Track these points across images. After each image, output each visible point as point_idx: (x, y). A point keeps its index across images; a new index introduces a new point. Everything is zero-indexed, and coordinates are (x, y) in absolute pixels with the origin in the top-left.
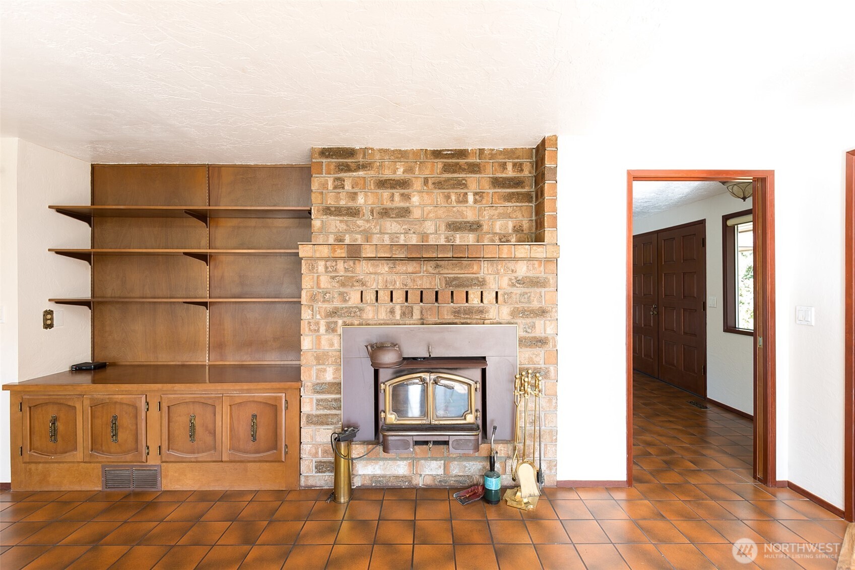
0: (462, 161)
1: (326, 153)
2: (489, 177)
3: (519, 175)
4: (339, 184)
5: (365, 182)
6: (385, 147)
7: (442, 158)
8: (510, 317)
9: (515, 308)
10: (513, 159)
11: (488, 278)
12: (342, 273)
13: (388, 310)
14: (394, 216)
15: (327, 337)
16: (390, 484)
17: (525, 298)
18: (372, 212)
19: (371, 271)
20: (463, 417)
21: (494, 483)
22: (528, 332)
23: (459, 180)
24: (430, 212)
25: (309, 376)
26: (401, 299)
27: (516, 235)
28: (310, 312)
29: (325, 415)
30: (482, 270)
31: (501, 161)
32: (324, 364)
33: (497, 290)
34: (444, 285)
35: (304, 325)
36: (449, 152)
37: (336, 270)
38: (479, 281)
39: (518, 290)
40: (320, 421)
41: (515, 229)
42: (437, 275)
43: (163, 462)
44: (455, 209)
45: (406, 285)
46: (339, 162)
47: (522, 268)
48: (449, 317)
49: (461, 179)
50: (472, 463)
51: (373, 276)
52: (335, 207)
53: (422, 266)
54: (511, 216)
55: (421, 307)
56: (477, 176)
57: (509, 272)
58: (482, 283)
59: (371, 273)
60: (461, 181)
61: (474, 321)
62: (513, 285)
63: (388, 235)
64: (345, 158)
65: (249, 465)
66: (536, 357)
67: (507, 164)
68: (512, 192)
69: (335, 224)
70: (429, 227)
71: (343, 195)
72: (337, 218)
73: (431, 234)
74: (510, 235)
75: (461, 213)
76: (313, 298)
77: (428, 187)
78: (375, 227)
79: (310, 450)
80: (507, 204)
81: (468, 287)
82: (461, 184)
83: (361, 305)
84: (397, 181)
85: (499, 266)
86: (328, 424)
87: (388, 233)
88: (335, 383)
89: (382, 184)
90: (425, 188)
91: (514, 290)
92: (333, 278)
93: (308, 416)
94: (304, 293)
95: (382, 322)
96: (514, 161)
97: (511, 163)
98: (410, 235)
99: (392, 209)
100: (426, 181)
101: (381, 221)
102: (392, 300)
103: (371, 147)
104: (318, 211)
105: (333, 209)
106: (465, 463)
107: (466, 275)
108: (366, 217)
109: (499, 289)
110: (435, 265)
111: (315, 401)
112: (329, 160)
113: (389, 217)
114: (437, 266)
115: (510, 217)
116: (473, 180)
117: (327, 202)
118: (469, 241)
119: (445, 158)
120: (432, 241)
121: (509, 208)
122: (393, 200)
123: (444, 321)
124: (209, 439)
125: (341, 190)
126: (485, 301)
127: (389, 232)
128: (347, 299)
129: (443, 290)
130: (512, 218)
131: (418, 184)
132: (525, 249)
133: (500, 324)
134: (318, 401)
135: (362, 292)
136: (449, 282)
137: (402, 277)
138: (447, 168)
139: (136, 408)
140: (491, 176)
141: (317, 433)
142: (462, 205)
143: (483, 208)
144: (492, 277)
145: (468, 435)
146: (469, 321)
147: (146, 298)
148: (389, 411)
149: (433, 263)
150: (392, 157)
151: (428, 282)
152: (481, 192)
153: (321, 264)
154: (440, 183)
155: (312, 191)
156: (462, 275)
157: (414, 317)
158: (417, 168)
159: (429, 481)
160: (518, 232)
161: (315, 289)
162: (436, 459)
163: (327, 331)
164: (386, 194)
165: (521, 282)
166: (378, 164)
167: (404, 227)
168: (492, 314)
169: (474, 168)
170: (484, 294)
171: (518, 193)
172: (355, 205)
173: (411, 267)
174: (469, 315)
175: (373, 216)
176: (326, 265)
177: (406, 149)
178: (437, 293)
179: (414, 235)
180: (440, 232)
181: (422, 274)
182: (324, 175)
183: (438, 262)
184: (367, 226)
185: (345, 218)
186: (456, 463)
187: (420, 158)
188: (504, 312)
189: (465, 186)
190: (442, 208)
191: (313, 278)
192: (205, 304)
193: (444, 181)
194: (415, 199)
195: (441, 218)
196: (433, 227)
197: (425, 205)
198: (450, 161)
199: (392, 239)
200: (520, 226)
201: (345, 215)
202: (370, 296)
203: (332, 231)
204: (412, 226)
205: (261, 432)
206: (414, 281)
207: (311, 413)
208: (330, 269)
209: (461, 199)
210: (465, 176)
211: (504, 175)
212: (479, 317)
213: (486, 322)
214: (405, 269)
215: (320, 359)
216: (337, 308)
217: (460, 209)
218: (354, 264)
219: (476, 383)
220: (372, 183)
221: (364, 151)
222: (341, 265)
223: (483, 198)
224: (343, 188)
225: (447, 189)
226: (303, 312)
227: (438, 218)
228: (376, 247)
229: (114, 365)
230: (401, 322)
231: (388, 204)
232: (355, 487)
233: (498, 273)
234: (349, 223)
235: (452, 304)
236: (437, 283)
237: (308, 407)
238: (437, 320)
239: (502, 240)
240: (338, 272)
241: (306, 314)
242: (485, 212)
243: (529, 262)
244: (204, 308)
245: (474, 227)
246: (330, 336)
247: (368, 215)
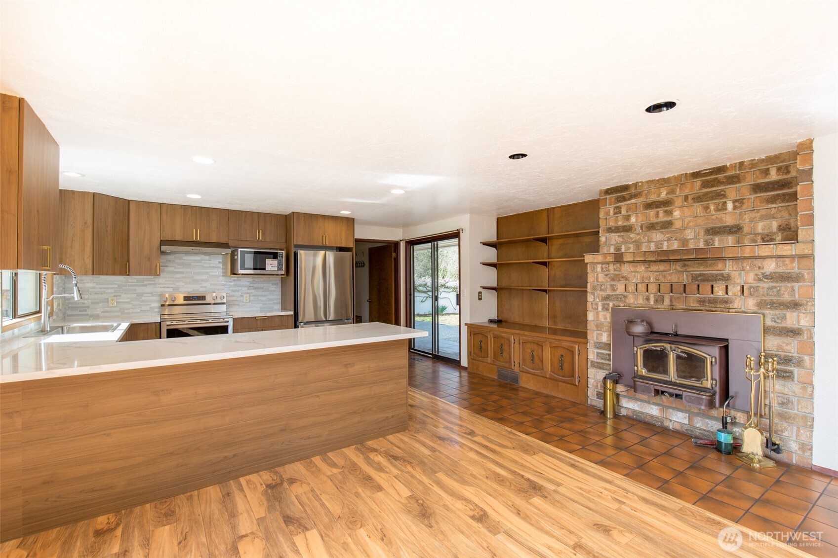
0: (720, 176)
1: (608, 192)
2: (750, 185)
3: (785, 177)
4: (618, 211)
5: (636, 207)
6: (651, 179)
7: (701, 177)
8: (756, 307)
9: (762, 300)
10: (777, 163)
11: (733, 274)
12: (612, 272)
13: (645, 298)
14: (659, 228)
15: (603, 313)
16: (646, 420)
17: (773, 292)
18: (642, 227)
19: (632, 270)
20: (700, 382)
21: (723, 437)
22: (778, 323)
23: (718, 193)
24: (690, 222)
25: (592, 337)
26: (655, 290)
27: (782, 234)
28: (592, 297)
29: (602, 363)
30: (727, 267)
31: (763, 168)
32: (601, 331)
33: (743, 284)
34: (690, 280)
35: (589, 305)
36: (707, 171)
37: (608, 270)
38: (723, 277)
39: (766, 284)
40: (599, 366)
41: (781, 228)
42: (685, 273)
43: (521, 371)
44: (713, 217)
45: (658, 280)
46: (617, 196)
47: (771, 265)
48: (695, 305)
49: (719, 191)
50: (715, 423)
51: (633, 274)
52: (615, 227)
53: (672, 266)
54: (775, 216)
55: (671, 296)
56: (737, 185)
57: (755, 269)
58: (727, 278)
59: (632, 272)
60: (720, 192)
61: (719, 309)
62: (760, 280)
63: (654, 243)
64: (622, 192)
65: (560, 383)
66: (787, 345)
67: (771, 169)
68: (777, 194)
69: (615, 238)
70: (689, 234)
71: (620, 217)
72: (616, 234)
73: (691, 239)
74: (775, 234)
75: (720, 220)
76: (594, 288)
77: (688, 202)
78: (644, 237)
79: (593, 383)
80: (770, 206)
81: (712, 281)
82: (721, 195)
83: (625, 294)
84: (661, 202)
85: (745, 265)
86: (604, 369)
87: (654, 242)
88: (608, 344)
89: (649, 206)
90: (686, 203)
91: (761, 284)
92: (606, 275)
93: (592, 362)
94: (589, 285)
95: (640, 306)
96: (779, 165)
97: (775, 168)
98: (672, 242)
99: (657, 223)
100: (686, 198)
101: (648, 233)
102: (648, 291)
103: (640, 181)
104: (604, 231)
105: (613, 228)
106: (707, 421)
107: (711, 272)
108: (637, 231)
109: (744, 283)
110: (682, 265)
111: (596, 353)
112: (611, 196)
113: (655, 229)
114: (684, 266)
115: (774, 218)
116: (732, 191)
117: (609, 224)
118: (728, 243)
119: (704, 177)
120: (692, 246)
121: (773, 209)
122: (658, 217)
123: (690, 308)
124: (540, 364)
125: (619, 215)
126: (730, 293)
127: (655, 240)
128: (616, 289)
129: (690, 283)
130: (778, 218)
131: (679, 202)
132: (769, 248)
133: (746, 313)
134: (598, 353)
135: (626, 284)
136: (695, 278)
137: (655, 274)
138: (705, 185)
139: (510, 342)
140: (753, 183)
141: (597, 374)
142: (721, 213)
143: (743, 212)
144: (737, 273)
145: (698, 394)
146: (713, 309)
147: (519, 286)
148: (641, 366)
149: (680, 263)
150: (658, 185)
151: (677, 277)
152: (741, 199)
153: (599, 266)
154: (699, 197)
155: (600, 218)
156: (707, 272)
157: (665, 303)
158: (678, 190)
159: (677, 427)
160: (783, 230)
161: (596, 283)
162: (682, 411)
163: (602, 309)
164: (652, 213)
165: (770, 277)
166: (646, 192)
167: (667, 236)
168: (737, 304)
169: (733, 180)
170: (729, 287)
171: (784, 195)
172: (629, 224)
173: (662, 267)
174: (713, 304)
175: (642, 230)
176: (602, 267)
177: (668, 176)
178: (685, 285)
179: (675, 241)
180: (700, 237)
181: (671, 272)
182: (608, 206)
183: (685, 262)
184: (638, 237)
185: (622, 234)
186: (699, 418)
187: (681, 181)
188: (750, 303)
189: (724, 196)
190: (701, 218)
191: (594, 275)
192: (545, 291)
193: (703, 195)
194: (677, 214)
195: (700, 226)
196: (693, 234)
197: (686, 217)
198: (709, 177)
199: (656, 246)
200: (787, 225)
201: (621, 232)
202: (631, 288)
203: (613, 243)
204: (674, 235)
205: (566, 366)
206: (665, 277)
207: (593, 360)
208: (604, 270)
209: (720, 207)
210: (724, 187)
211: (767, 180)
212: (723, 306)
213: (731, 310)
214: (657, 268)
215: (599, 327)
216: (609, 295)
217: (719, 216)
218: (620, 266)
219: (712, 358)
220: (641, 207)
221: (636, 185)
222: (611, 267)
223: (743, 204)
224: (620, 213)
225: (706, 201)
226: (588, 296)
227: (697, 226)
228: (634, 254)
229: (506, 322)
230: (654, 307)
231: (654, 220)
232: (621, 415)
233: (743, 270)
234: (624, 237)
235: (698, 295)
236: (685, 279)
237: (592, 355)
238: (684, 307)
239: (765, 239)
240: (609, 272)
241: (590, 298)
242: (746, 216)
243: (778, 260)
244: (545, 293)
245: (735, 230)
246: (605, 313)
247: (639, 230)
